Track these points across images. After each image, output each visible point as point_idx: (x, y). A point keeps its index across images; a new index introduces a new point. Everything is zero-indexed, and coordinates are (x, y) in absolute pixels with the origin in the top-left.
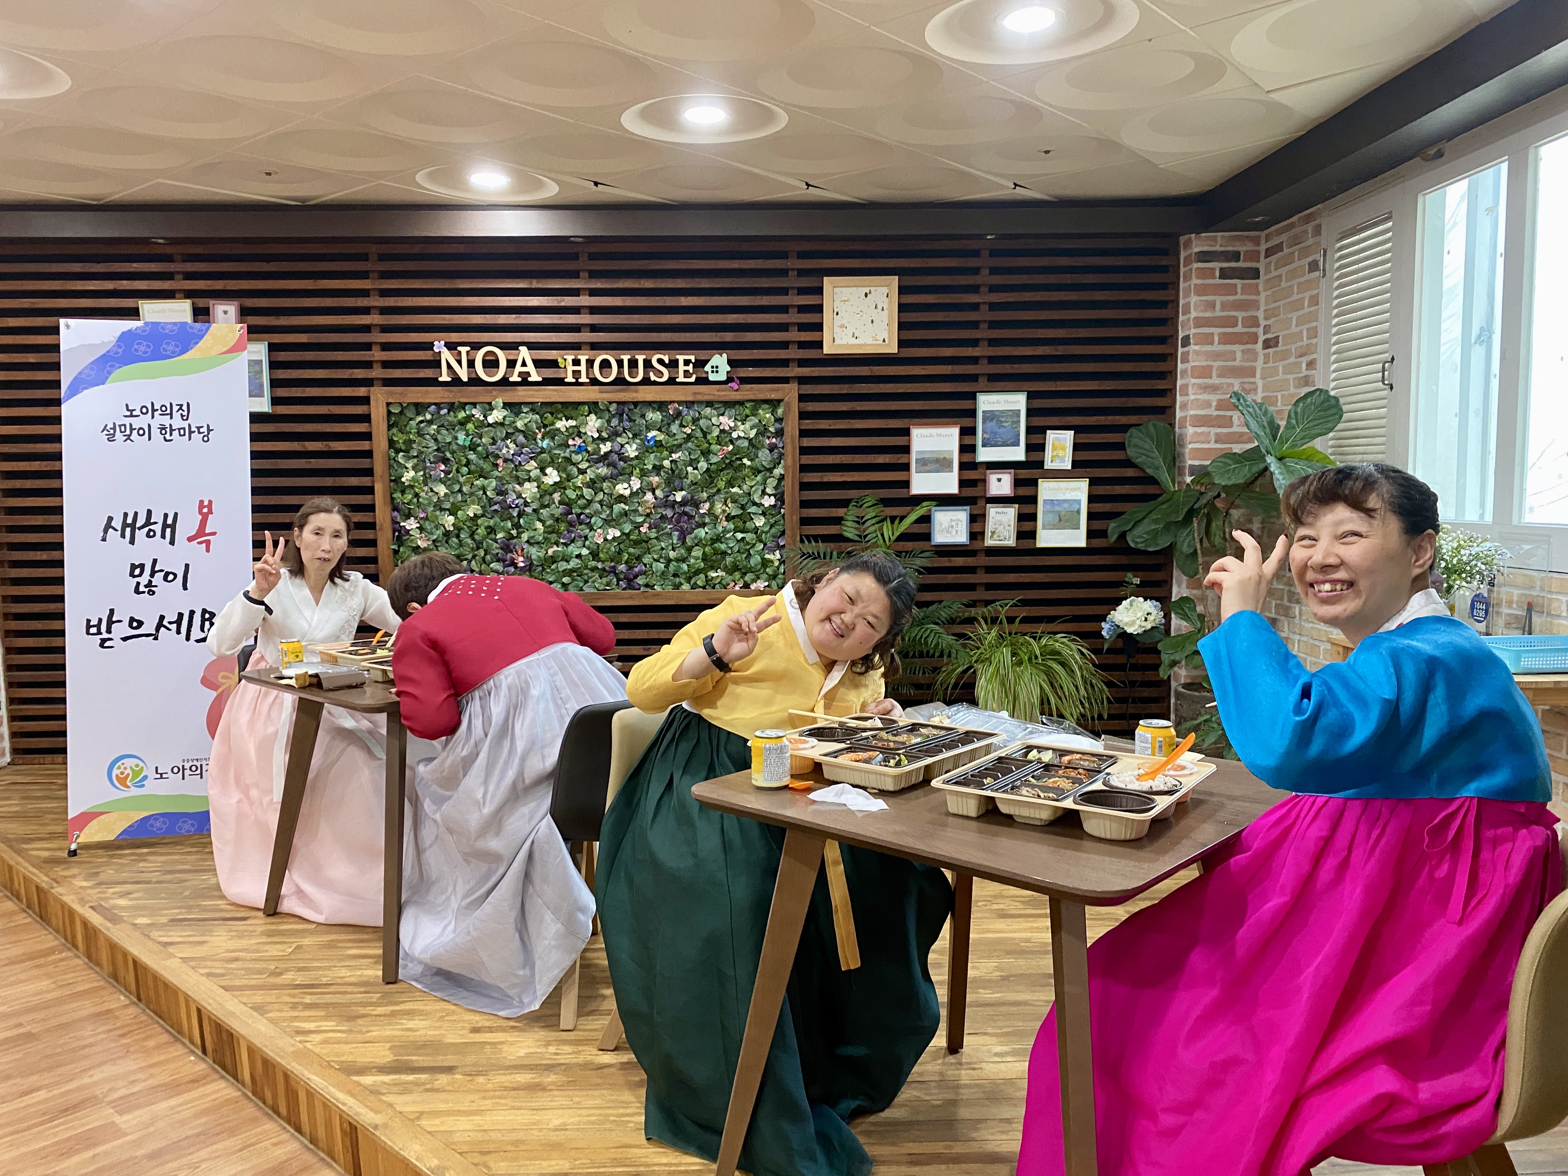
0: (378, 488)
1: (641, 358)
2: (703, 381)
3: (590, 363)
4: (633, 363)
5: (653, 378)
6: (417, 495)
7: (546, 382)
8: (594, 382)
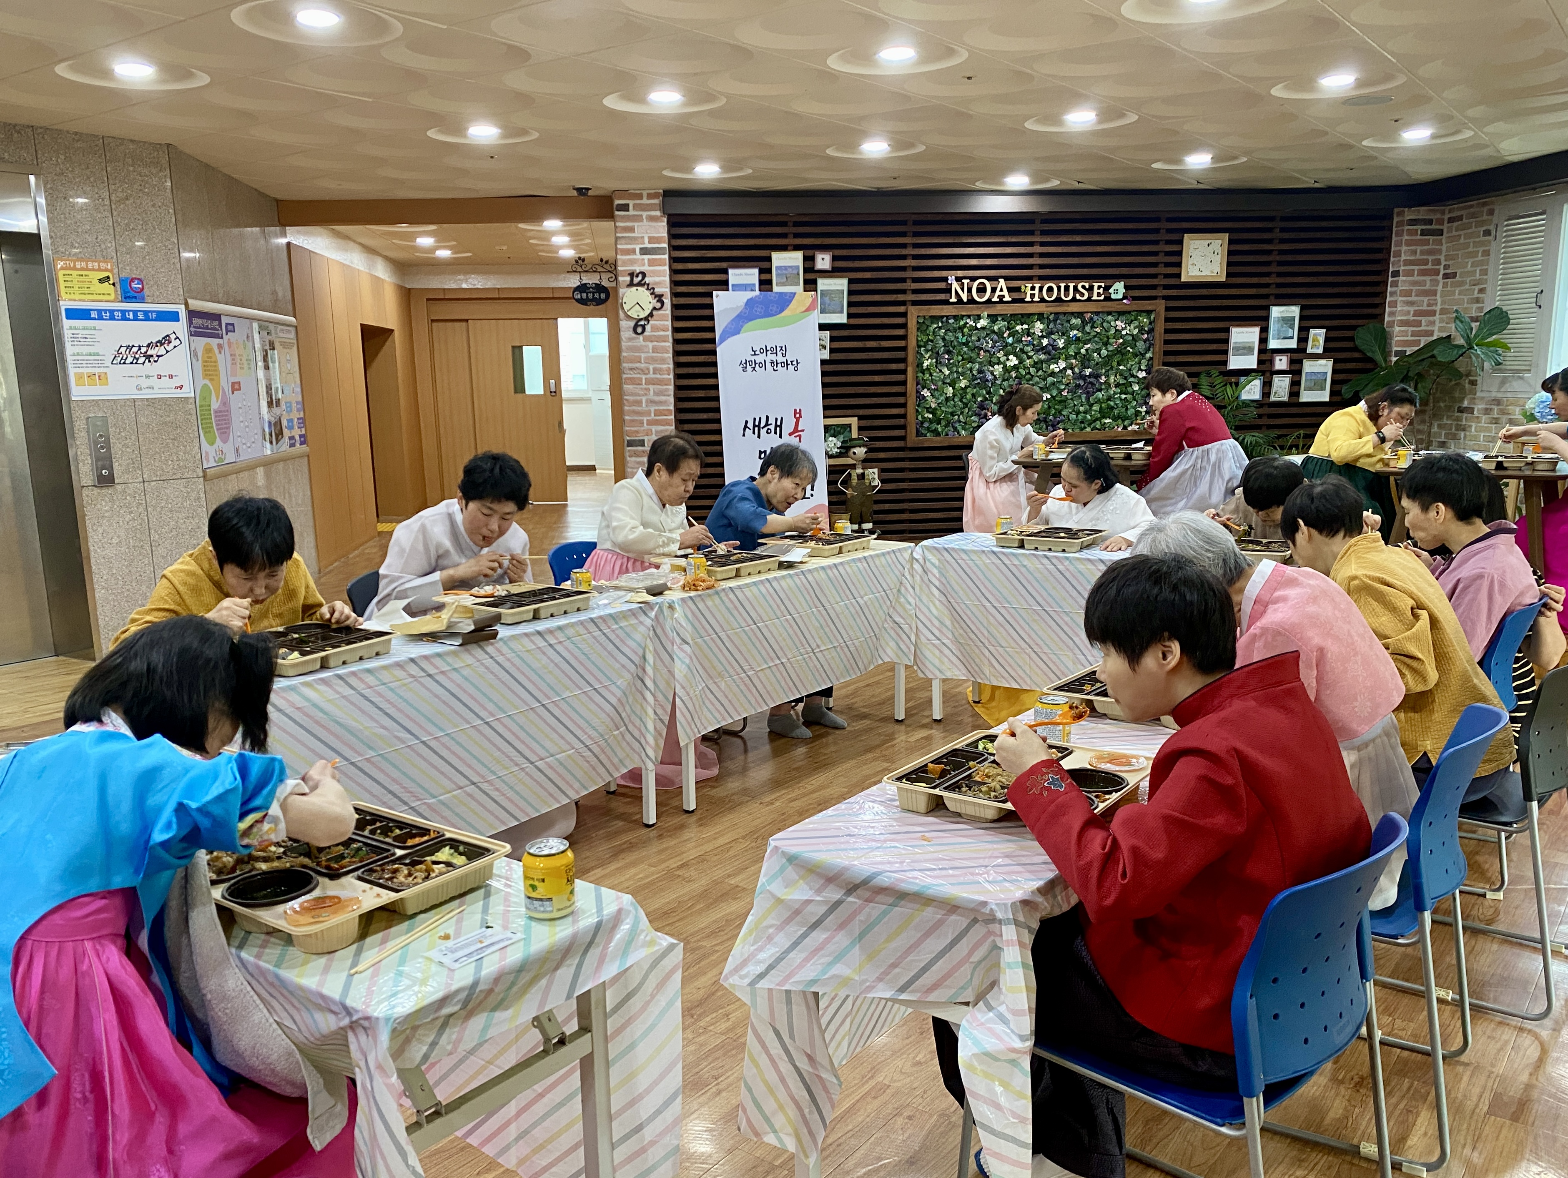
0: (910, 370)
1: (1072, 285)
2: (1108, 299)
3: (1041, 289)
4: (1067, 288)
5: (1078, 297)
6: (931, 375)
7: (1014, 301)
8: (1042, 300)
